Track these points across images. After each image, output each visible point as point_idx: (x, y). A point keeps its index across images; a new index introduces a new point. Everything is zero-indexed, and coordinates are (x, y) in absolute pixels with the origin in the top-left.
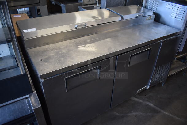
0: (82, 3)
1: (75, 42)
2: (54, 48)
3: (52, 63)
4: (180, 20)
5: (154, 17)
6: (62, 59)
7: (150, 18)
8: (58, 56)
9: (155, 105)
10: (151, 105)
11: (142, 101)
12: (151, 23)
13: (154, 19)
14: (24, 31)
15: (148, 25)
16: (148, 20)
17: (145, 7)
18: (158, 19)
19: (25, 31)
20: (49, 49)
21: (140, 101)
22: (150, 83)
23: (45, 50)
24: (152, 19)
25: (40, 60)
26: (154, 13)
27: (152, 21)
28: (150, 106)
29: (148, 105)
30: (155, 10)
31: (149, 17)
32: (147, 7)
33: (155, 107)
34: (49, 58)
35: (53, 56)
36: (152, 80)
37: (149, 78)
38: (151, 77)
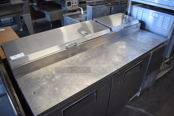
0: (65, 9)
1: (67, 62)
2: (45, 73)
3: (46, 97)
4: (167, 28)
5: (140, 25)
6: (57, 89)
7: (136, 27)
8: (52, 86)
9: (146, 111)
10: (143, 111)
11: (134, 108)
12: (138, 32)
13: (140, 27)
14: (11, 57)
15: (135, 34)
16: (135, 28)
17: (130, 15)
18: (143, 26)
19: (13, 58)
20: (40, 76)
21: (132, 107)
22: (141, 90)
23: (37, 77)
24: (138, 27)
25: (33, 93)
26: (140, 21)
27: (139, 29)
28: (141, 112)
29: (140, 111)
30: (141, 18)
31: (136, 25)
32: (132, 15)
33: (147, 112)
34: (42, 88)
35: (46, 85)
36: (142, 87)
37: (139, 86)
38: (142, 85)
